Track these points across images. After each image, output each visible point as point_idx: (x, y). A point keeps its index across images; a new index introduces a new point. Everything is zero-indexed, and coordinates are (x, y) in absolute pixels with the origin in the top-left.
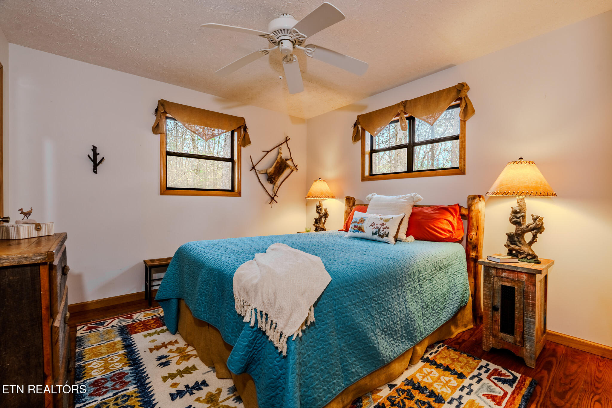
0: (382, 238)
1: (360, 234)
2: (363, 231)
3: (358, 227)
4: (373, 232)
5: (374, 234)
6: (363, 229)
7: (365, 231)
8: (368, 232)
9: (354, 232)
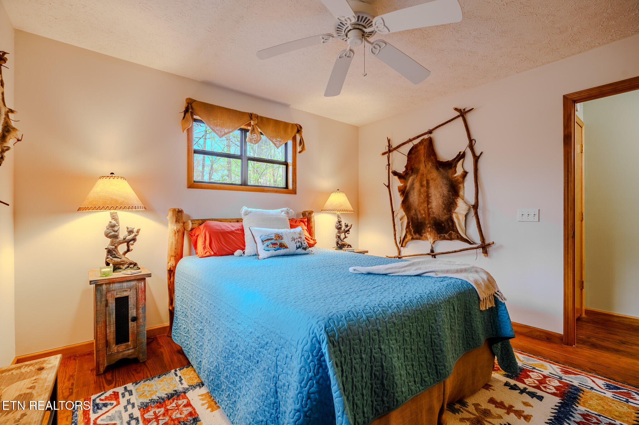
0: (305, 250)
1: (282, 251)
2: (286, 247)
3: (279, 244)
4: (297, 246)
5: (297, 248)
6: (285, 245)
7: (288, 247)
8: (292, 247)
9: (275, 250)
